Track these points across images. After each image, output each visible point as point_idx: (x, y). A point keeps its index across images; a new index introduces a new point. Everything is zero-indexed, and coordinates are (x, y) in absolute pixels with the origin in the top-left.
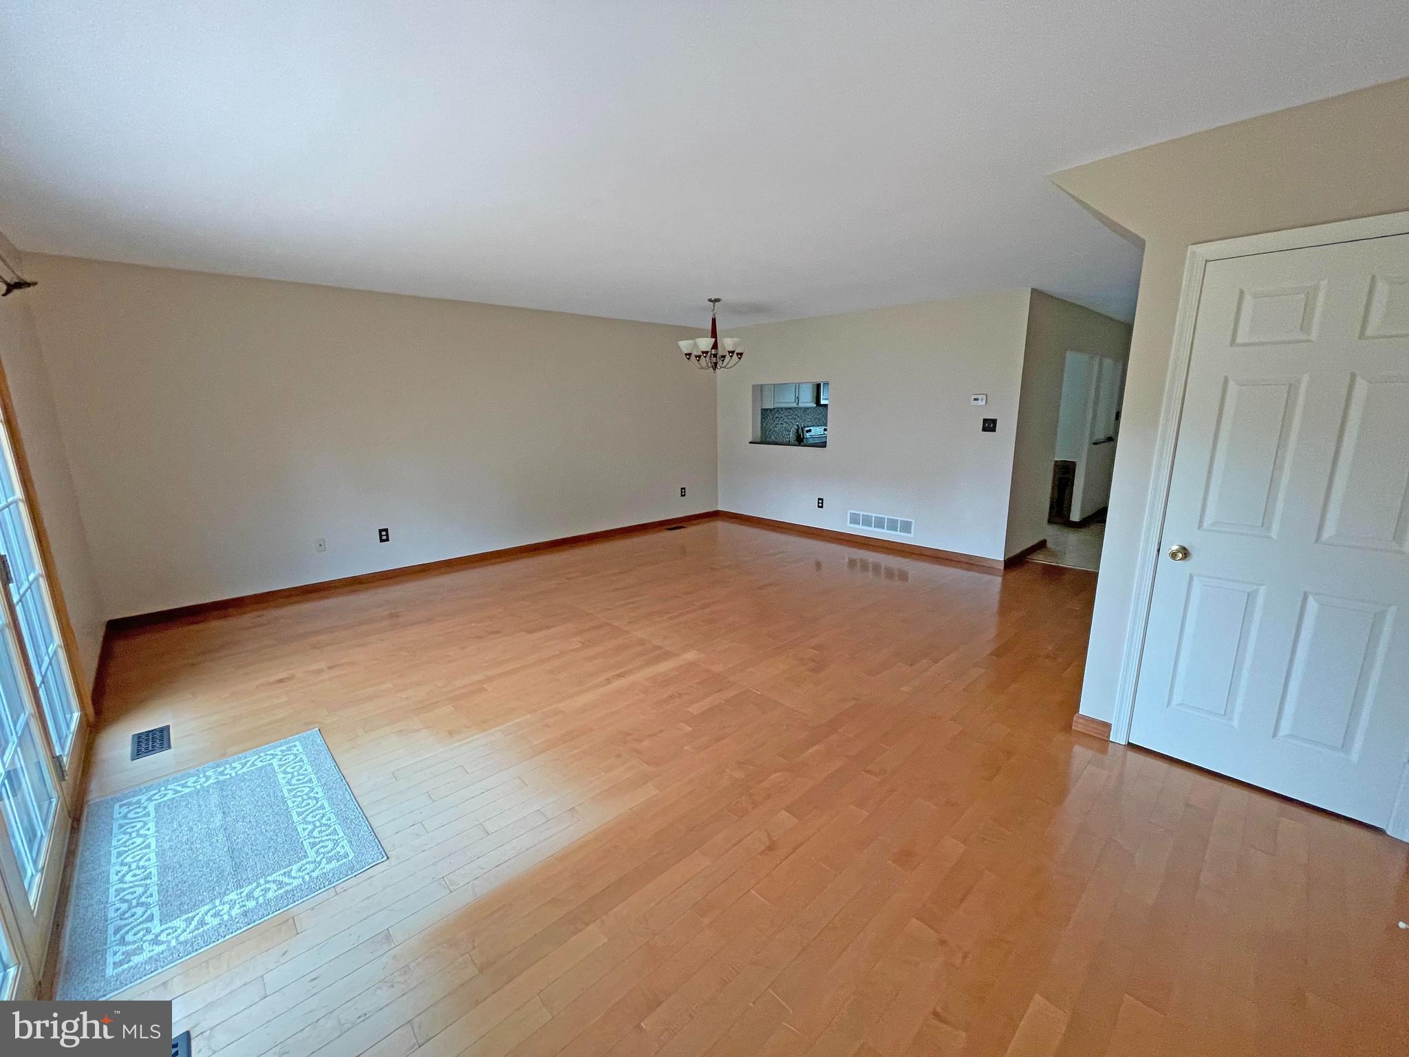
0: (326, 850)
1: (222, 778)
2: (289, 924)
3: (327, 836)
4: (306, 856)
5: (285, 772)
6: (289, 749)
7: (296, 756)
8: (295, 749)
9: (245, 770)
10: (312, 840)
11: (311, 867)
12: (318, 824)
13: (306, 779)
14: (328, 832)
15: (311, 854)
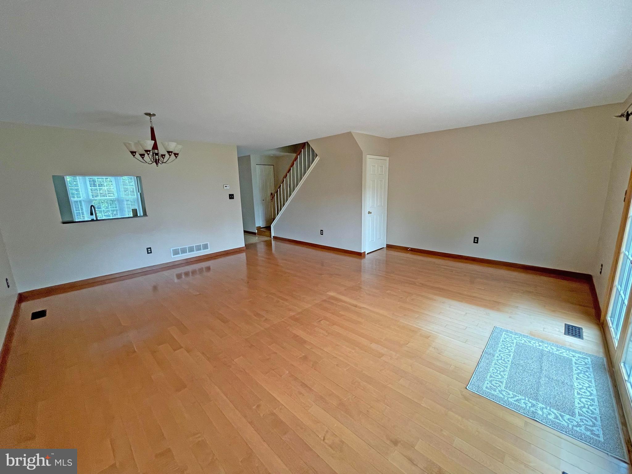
0: (510, 339)
1: (534, 402)
2: (531, 334)
3: (506, 342)
4: (517, 342)
5: (503, 377)
6: (491, 388)
7: (491, 381)
8: (488, 386)
9: (520, 397)
10: (512, 345)
11: (517, 339)
12: (506, 347)
13: (497, 366)
14: (505, 343)
15: (515, 341)
